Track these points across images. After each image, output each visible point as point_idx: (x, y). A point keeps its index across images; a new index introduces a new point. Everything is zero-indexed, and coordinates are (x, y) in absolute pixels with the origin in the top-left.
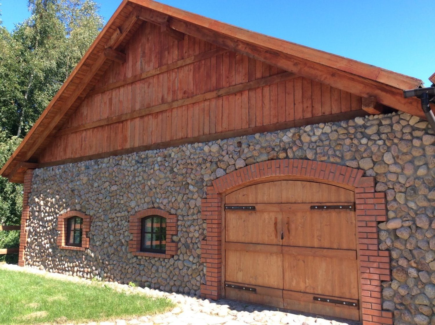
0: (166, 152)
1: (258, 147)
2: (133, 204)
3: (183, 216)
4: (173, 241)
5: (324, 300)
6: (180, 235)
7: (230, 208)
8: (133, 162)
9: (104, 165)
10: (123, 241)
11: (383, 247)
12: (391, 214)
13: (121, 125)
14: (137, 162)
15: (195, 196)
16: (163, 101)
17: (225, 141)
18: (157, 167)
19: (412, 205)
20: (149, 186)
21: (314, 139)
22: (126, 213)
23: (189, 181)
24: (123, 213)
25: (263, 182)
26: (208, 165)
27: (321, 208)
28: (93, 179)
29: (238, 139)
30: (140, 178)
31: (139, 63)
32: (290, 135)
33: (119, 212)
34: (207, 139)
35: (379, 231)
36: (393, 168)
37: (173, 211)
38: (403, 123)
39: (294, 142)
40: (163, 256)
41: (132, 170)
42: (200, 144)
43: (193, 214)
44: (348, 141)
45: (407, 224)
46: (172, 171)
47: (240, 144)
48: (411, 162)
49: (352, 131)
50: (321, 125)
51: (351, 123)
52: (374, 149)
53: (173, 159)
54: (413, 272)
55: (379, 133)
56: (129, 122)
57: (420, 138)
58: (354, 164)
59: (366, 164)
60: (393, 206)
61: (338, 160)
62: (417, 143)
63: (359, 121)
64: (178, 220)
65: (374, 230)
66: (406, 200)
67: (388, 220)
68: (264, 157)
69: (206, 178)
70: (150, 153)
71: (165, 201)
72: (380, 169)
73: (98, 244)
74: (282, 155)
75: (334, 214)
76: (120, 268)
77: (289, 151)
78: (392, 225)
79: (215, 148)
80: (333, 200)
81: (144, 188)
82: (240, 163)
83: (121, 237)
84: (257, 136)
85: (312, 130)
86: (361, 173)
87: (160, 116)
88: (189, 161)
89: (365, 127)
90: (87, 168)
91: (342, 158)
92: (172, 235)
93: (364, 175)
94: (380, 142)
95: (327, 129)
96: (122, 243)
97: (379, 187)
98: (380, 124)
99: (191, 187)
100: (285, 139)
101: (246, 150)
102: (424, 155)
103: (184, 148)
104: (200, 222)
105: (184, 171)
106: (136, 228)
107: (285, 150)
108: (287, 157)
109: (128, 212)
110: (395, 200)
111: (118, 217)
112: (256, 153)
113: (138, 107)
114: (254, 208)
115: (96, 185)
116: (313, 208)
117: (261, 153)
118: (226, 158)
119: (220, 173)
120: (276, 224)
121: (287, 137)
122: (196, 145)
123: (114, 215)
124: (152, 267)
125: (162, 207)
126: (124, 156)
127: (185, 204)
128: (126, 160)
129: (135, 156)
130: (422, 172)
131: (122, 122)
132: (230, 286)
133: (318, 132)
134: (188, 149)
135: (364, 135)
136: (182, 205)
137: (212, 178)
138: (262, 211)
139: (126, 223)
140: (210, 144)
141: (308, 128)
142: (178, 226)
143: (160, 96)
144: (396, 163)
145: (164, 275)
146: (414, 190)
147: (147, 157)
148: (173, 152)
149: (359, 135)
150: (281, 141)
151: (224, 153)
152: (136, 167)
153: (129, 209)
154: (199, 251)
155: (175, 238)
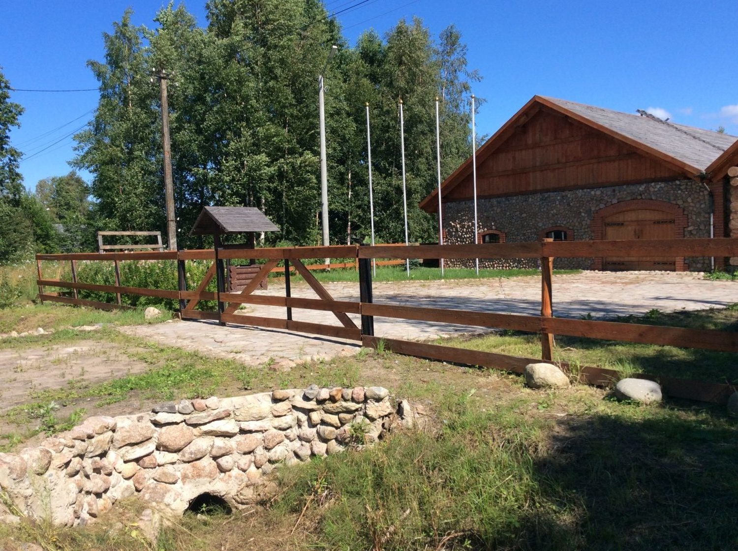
0: (564, 194)
2: (540, 225)
3: (578, 230)
5: (659, 264)
7: (608, 224)
9: (514, 201)
12: (690, 224)
13: (524, 175)
14: (541, 199)
15: (586, 219)
17: (604, 189)
18: (557, 203)
19: (698, 220)
20: (552, 214)
21: (656, 189)
23: (581, 211)
24: (533, 230)
25: (627, 211)
26: (594, 202)
28: (505, 210)
29: (613, 188)
30: (545, 210)
31: (537, 135)
32: (644, 187)
34: (592, 187)
35: (684, 231)
36: (691, 204)
37: (571, 228)
38: (697, 185)
39: (646, 191)
41: (538, 204)
42: (588, 190)
43: (585, 229)
44: (672, 192)
45: (696, 228)
46: (569, 205)
47: (614, 191)
48: (699, 202)
49: (674, 187)
50: (660, 183)
51: (674, 183)
52: (684, 195)
53: (569, 198)
55: (686, 188)
57: (703, 191)
58: (674, 202)
59: (680, 202)
60: (690, 220)
61: (667, 200)
62: (701, 194)
63: (678, 182)
64: (574, 232)
65: (682, 231)
66: (696, 218)
67: (688, 226)
68: (629, 198)
69: (593, 209)
70: (552, 194)
71: (565, 222)
72: (686, 205)
74: (639, 197)
75: (665, 226)
77: (643, 195)
78: (690, 229)
79: (598, 193)
80: (665, 219)
81: (548, 215)
82: (615, 201)
84: (625, 187)
85: (655, 185)
86: (677, 206)
87: (556, 172)
88: (581, 199)
89: (680, 185)
91: (669, 199)
93: (679, 207)
94: (687, 193)
95: (663, 185)
97: (685, 213)
98: (687, 184)
99: (583, 214)
101: (618, 194)
102: (704, 199)
103: (577, 192)
104: (590, 232)
105: (578, 205)
107: (641, 195)
108: (642, 198)
110: (692, 218)
111: (528, 233)
112: (624, 196)
113: (538, 164)
114: (622, 224)
115: (508, 213)
116: (654, 223)
117: (627, 196)
118: (606, 198)
119: (602, 206)
120: (635, 232)
121: (642, 188)
122: (585, 190)
123: (525, 232)
125: (563, 225)
126: (530, 196)
127: (579, 223)
128: (532, 198)
130: (703, 206)
132: (609, 263)
133: (658, 186)
134: (580, 193)
135: (680, 189)
136: (577, 224)
137: (597, 209)
138: (627, 226)
140: (595, 190)
141: (653, 184)
142: (574, 235)
143: (556, 158)
144: (692, 202)
145: (566, 262)
146: (700, 213)
148: (569, 194)
149: (677, 189)
150: (639, 190)
151: (604, 195)
152: (541, 203)
153: (538, 228)
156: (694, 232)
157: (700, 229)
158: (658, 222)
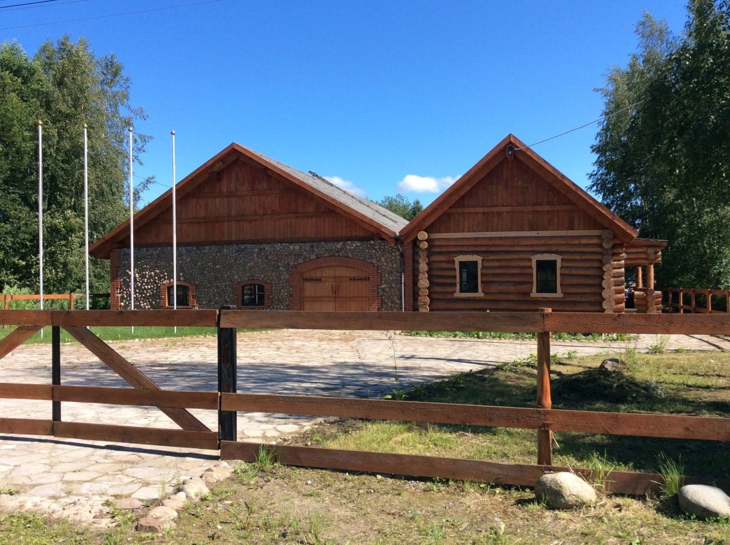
0: (262, 246)
1: (323, 249)
2: (236, 277)
3: (276, 284)
4: (269, 298)
6: (273, 295)
7: (306, 280)
8: (234, 250)
9: (206, 251)
11: (379, 295)
12: (383, 282)
13: (218, 224)
14: (237, 251)
15: (285, 273)
16: (256, 214)
17: (303, 244)
18: (255, 255)
19: (391, 278)
20: (249, 267)
21: (352, 248)
22: (230, 283)
23: (280, 265)
24: (227, 283)
25: (326, 267)
26: (293, 256)
28: (196, 260)
29: (312, 244)
30: (242, 261)
32: (341, 245)
33: (224, 282)
34: (291, 242)
35: (378, 289)
36: (385, 264)
37: (269, 281)
38: (389, 245)
39: (343, 249)
40: (263, 307)
41: (234, 255)
42: (287, 244)
43: (283, 283)
44: (367, 251)
45: (389, 286)
46: (267, 258)
47: (312, 246)
48: (391, 261)
49: (369, 246)
50: (356, 242)
51: (369, 243)
52: (378, 255)
53: (267, 251)
54: (390, 304)
55: (379, 248)
56: (225, 223)
57: (395, 252)
58: (369, 261)
59: (374, 261)
60: (384, 279)
62: (393, 254)
63: (372, 242)
64: (272, 287)
65: (376, 288)
66: (389, 277)
67: (382, 284)
68: (327, 255)
69: (292, 263)
70: (249, 246)
71: (262, 276)
72: (379, 264)
73: (204, 303)
74: (337, 254)
75: (360, 282)
77: (340, 253)
78: (383, 286)
79: (297, 247)
80: (360, 276)
81: (245, 268)
82: (313, 257)
83: (227, 298)
84: (323, 243)
85: (351, 244)
86: (372, 265)
87: (253, 223)
88: (279, 253)
89: (374, 245)
91: (364, 258)
92: (269, 295)
94: (380, 252)
95: (358, 244)
97: (379, 271)
98: (380, 245)
99: (281, 268)
100: (338, 246)
101: (316, 250)
102: (396, 259)
103: (276, 246)
104: (288, 287)
105: (276, 259)
106: (237, 292)
107: (338, 252)
108: (339, 256)
109: (232, 282)
110: (384, 276)
111: (222, 285)
112: (322, 252)
114: (320, 280)
115: (199, 264)
116: (350, 279)
117: (325, 253)
118: (305, 253)
119: (301, 261)
120: (332, 287)
121: (339, 245)
122: (284, 244)
123: (219, 284)
125: (260, 279)
126: (225, 246)
127: (277, 277)
128: (227, 249)
129: (235, 247)
130: (395, 266)
131: (219, 222)
133: (354, 245)
134: (278, 246)
135: (374, 249)
136: (275, 278)
137: (296, 263)
138: (325, 282)
139: (231, 289)
140: (294, 244)
141: (349, 242)
142: (272, 290)
144: (385, 262)
146: (392, 272)
147: (246, 248)
148: (267, 247)
149: (372, 248)
150: (336, 247)
151: (303, 251)
152: (237, 254)
153: (233, 280)
154: (287, 303)
155: (270, 297)
156: (387, 290)
157: (392, 287)
158: (354, 279)
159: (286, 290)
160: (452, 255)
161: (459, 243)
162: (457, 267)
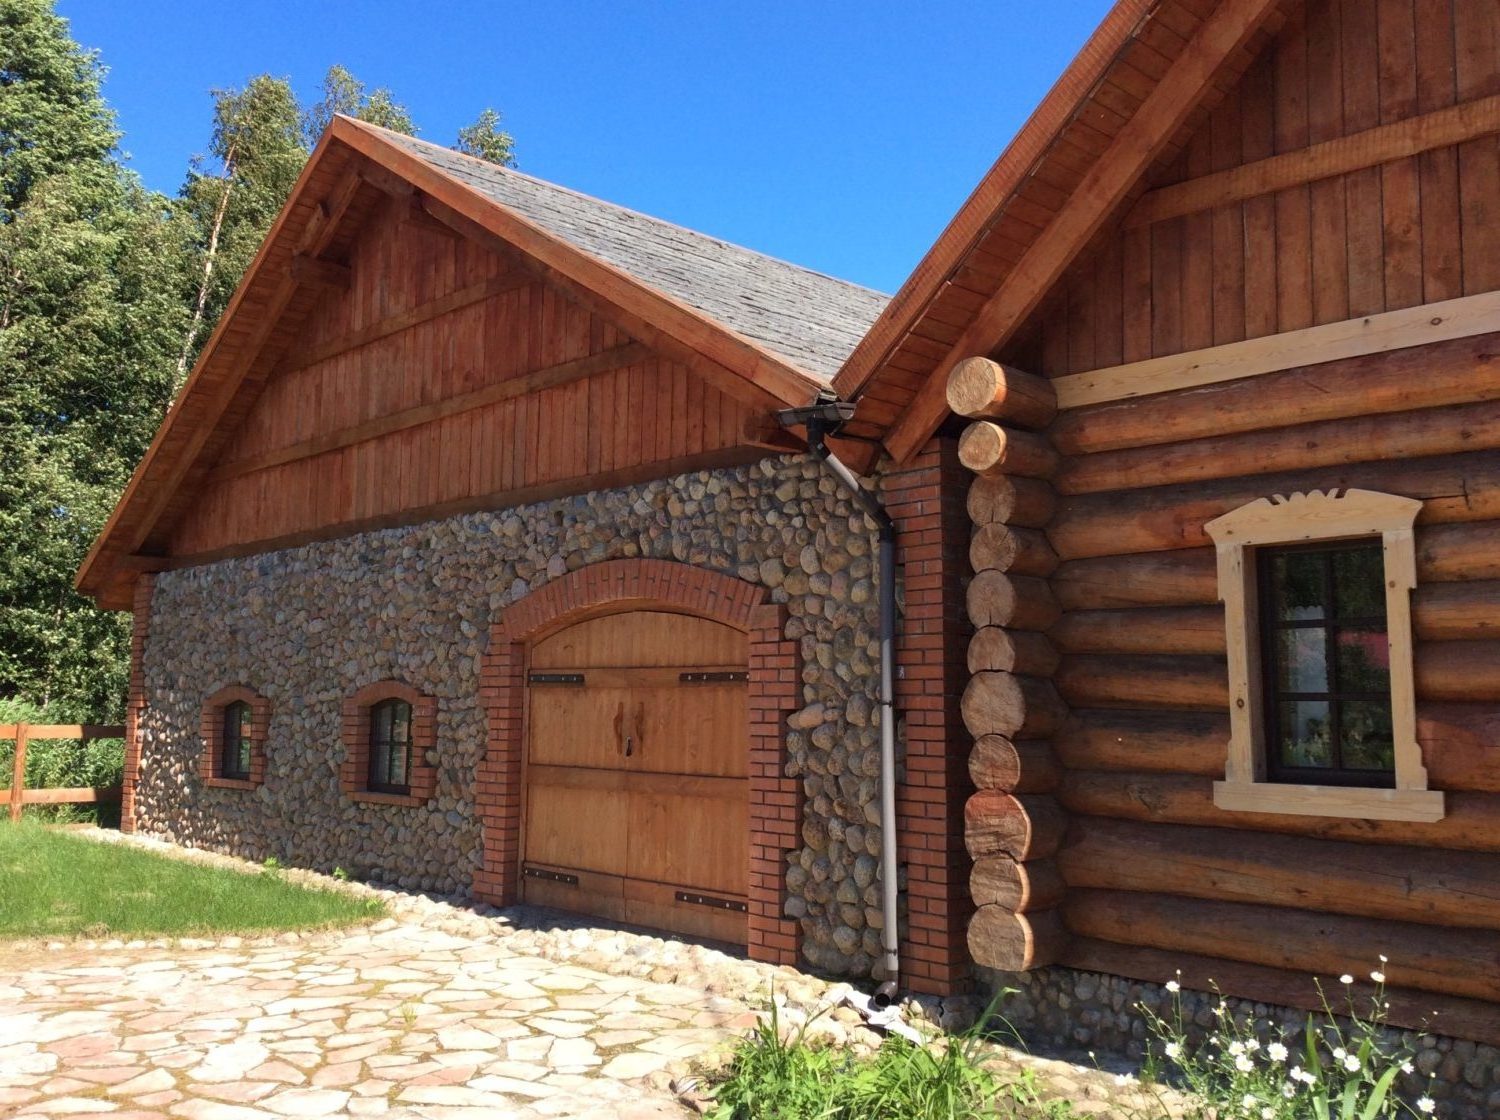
0: (420, 534)
1: (590, 526)
2: (350, 669)
3: (448, 700)
4: (427, 764)
5: (693, 899)
6: (440, 748)
7: (539, 679)
8: (355, 557)
9: (297, 566)
10: (332, 764)
11: (791, 770)
12: (809, 694)
13: (339, 457)
14: (364, 559)
15: (472, 649)
16: (425, 399)
17: (533, 509)
19: (842, 671)
20: (384, 623)
21: (690, 508)
22: (338, 692)
23: (462, 610)
24: (332, 691)
25: (600, 615)
26: (497, 569)
27: (697, 678)
28: (274, 603)
29: (555, 505)
30: (368, 602)
31: (377, 293)
32: (649, 497)
33: (326, 689)
34: (492, 505)
35: (785, 731)
36: (816, 586)
37: (428, 688)
39: (654, 517)
40: (405, 801)
41: (351, 580)
42: (485, 517)
43: (467, 695)
44: (745, 517)
45: (830, 716)
46: (430, 585)
48: (844, 570)
49: (753, 491)
50: (703, 476)
51: (753, 472)
52: (787, 536)
54: (835, 827)
55: (798, 500)
56: (355, 451)
58: (751, 573)
59: (771, 573)
60: (810, 673)
61: (726, 564)
62: (855, 525)
63: (767, 469)
64: (438, 711)
65: (775, 730)
66: (834, 661)
67: (801, 705)
68: (598, 553)
69: (494, 604)
70: (389, 535)
71: (414, 662)
72: (794, 586)
73: (282, 771)
74: (630, 549)
75: (720, 693)
76: (323, 834)
77: (642, 538)
78: (807, 719)
79: (511, 527)
80: (722, 659)
81: (374, 629)
82: (556, 568)
83: (329, 754)
84: (591, 497)
85: (688, 487)
86: (761, 594)
87: (417, 440)
88: (463, 559)
89: (775, 483)
90: (264, 572)
91: (733, 558)
92: (426, 749)
93: (767, 600)
94: (798, 522)
95: (714, 486)
96: (329, 769)
97: (791, 631)
98: (800, 479)
99: (464, 626)
100: (640, 508)
101: (569, 534)
102: (865, 555)
103: (454, 526)
104: (478, 714)
105: (452, 584)
106: (354, 731)
107: (636, 536)
108: (639, 554)
109: (343, 690)
110: (814, 659)
111: (322, 703)
112: (585, 542)
113: (373, 411)
114: (581, 680)
115: (280, 617)
116: (683, 677)
117: (593, 543)
118: (531, 554)
119: (519, 588)
120: (619, 718)
121: (642, 503)
122: (477, 518)
123: (314, 698)
124: (386, 829)
125: (408, 676)
126: (337, 543)
127: (452, 669)
128: (343, 555)
129: (357, 543)
130: (860, 593)
131: (341, 450)
132: (532, 873)
133: (698, 493)
134: (462, 527)
135: (775, 505)
136: (444, 672)
137: (504, 603)
138: (597, 688)
139: (339, 719)
140: (504, 515)
141: (681, 482)
142: (437, 724)
143: (418, 382)
144: (819, 572)
145: (407, 849)
146: (847, 633)
147: (382, 549)
148: (432, 531)
149: (764, 505)
150: (633, 512)
151: (528, 540)
152: (360, 572)
153: (345, 683)
154: (473, 788)
155: (430, 755)
156: (822, 740)
157: (848, 725)
158: (694, 677)
159: (473, 729)
160: (1194, 507)
161: (1242, 417)
162: (1231, 586)
